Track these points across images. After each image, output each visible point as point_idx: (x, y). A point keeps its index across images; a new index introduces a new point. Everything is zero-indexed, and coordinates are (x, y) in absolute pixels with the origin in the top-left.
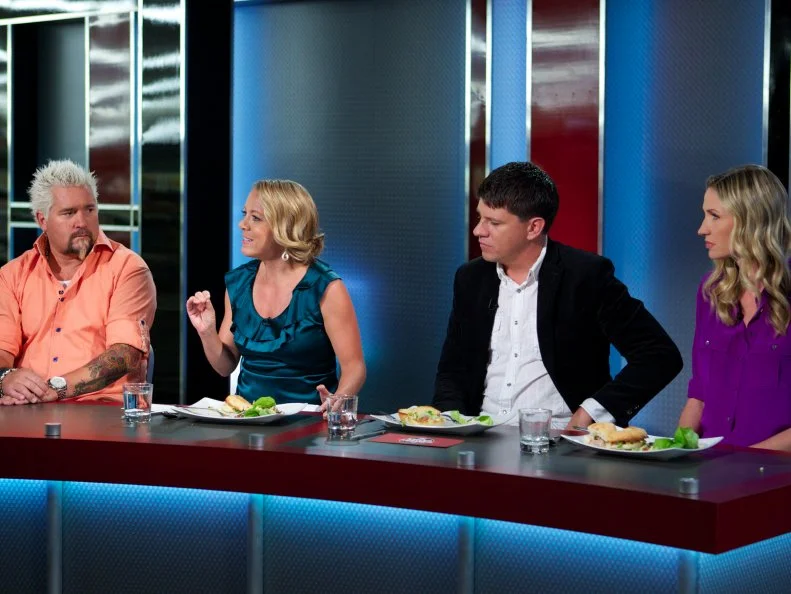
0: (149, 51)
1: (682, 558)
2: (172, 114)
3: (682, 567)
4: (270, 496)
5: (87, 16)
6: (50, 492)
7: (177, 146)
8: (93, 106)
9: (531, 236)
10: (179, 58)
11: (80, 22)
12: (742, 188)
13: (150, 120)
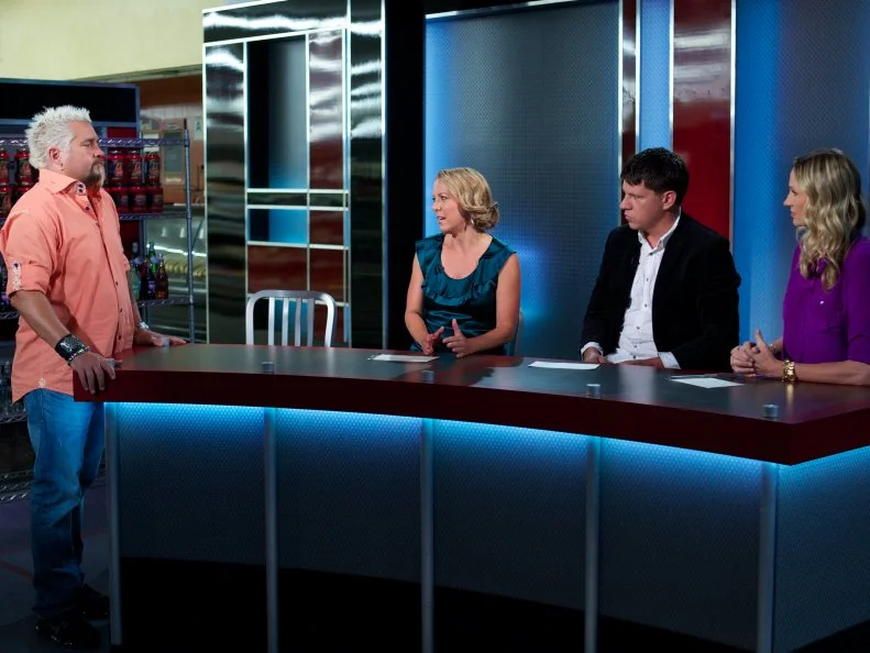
0: (355, 61)
1: (765, 469)
2: (375, 114)
3: (765, 476)
4: (438, 421)
5: (307, 33)
6: (267, 417)
7: (379, 140)
8: (313, 107)
9: (666, 207)
10: (380, 65)
11: (302, 38)
12: (815, 171)
13: (357, 119)
